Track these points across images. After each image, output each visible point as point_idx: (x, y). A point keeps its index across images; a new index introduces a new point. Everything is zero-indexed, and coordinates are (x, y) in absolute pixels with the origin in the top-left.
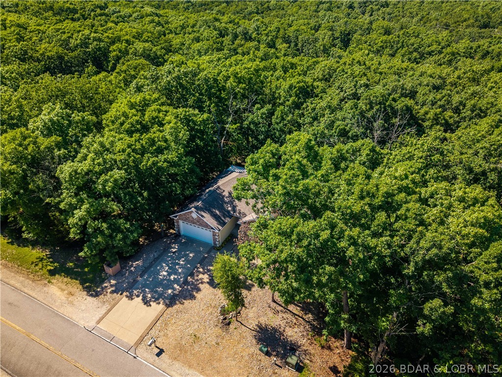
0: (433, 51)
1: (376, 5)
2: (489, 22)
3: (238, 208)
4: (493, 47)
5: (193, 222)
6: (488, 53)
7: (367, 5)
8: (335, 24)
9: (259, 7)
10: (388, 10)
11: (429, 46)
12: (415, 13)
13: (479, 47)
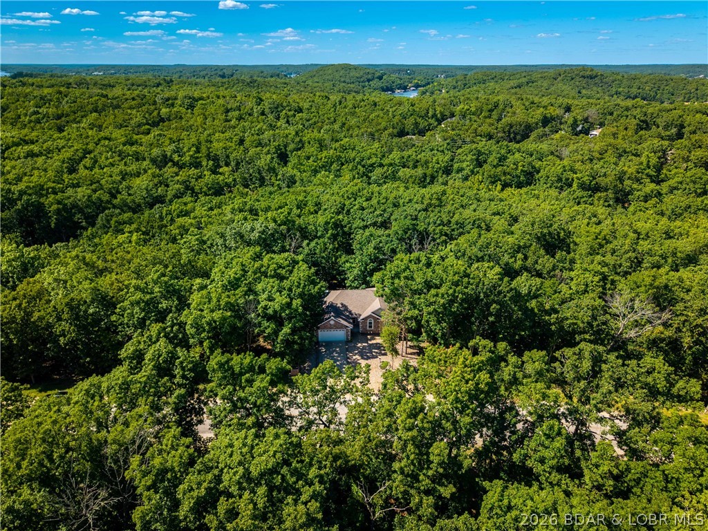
0: (374, 164)
1: (290, 110)
2: (404, 128)
3: (353, 312)
4: (419, 156)
5: (331, 327)
6: (417, 161)
7: (279, 110)
8: (261, 137)
9: (146, 116)
10: (304, 115)
11: (369, 159)
12: (333, 118)
13: (409, 157)
